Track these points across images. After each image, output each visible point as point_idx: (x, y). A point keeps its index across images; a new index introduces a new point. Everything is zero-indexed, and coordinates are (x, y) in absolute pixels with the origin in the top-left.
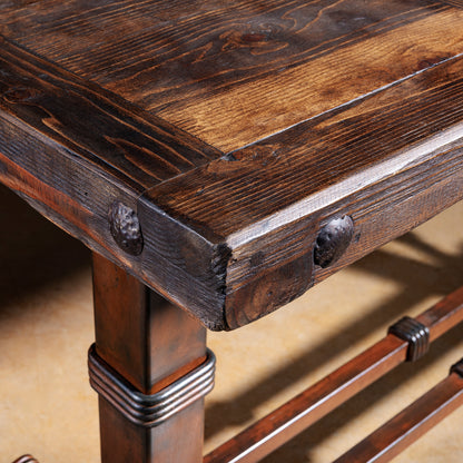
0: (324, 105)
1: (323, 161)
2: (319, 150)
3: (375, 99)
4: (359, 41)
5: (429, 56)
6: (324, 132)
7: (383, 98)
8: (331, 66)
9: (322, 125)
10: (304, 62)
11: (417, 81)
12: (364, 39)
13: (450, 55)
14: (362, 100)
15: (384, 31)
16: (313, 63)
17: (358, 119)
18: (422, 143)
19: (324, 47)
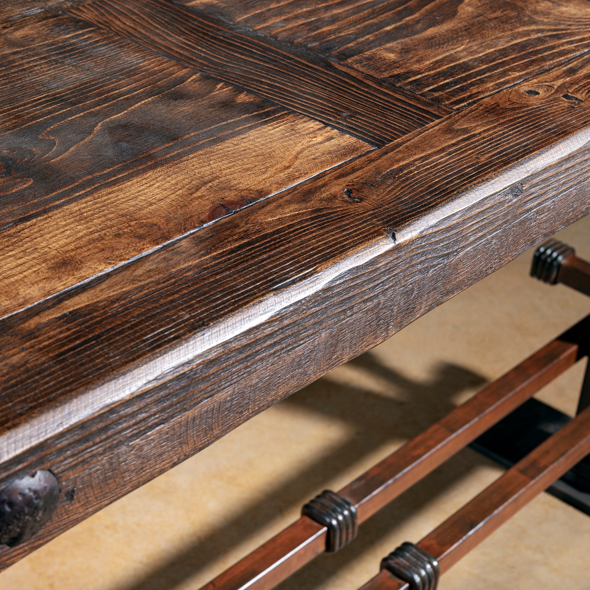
0: (48, 286)
1: (13, 386)
2: (14, 367)
3: (128, 273)
4: (137, 174)
5: (231, 196)
6: (31, 335)
7: (139, 272)
8: (81, 218)
9: (33, 323)
10: (45, 212)
11: (198, 240)
12: (145, 171)
13: (261, 193)
14: (108, 275)
15: (179, 156)
16: (57, 214)
17: (91, 309)
18: (172, 348)
19: (82, 186)
